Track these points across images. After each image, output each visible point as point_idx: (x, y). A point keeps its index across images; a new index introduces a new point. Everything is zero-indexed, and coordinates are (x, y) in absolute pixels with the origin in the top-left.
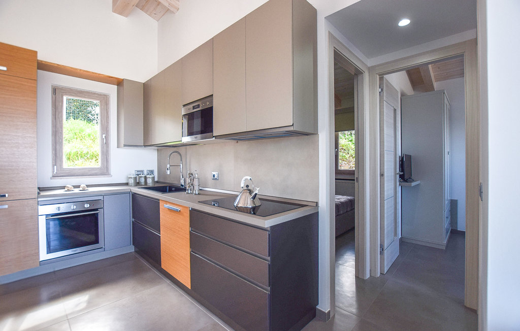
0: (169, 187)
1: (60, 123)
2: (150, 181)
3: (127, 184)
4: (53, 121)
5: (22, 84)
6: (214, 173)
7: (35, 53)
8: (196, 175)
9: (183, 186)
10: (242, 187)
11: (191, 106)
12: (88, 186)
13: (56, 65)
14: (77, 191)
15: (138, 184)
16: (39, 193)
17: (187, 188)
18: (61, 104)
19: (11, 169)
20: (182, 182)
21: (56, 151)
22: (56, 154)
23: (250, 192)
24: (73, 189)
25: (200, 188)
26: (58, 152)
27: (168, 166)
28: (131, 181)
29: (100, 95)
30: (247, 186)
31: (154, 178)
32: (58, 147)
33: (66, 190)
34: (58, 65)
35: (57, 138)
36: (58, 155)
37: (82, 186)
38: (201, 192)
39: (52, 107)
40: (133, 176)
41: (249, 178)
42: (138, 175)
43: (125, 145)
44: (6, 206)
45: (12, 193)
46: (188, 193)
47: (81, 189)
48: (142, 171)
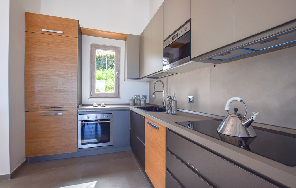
0: (155, 107)
1: (94, 66)
2: (142, 102)
3: (129, 104)
4: (90, 65)
5: (71, 41)
6: (189, 97)
7: (77, 22)
8: (174, 98)
9: (164, 107)
10: (228, 111)
11: (171, 38)
12: (106, 104)
13: (90, 30)
14: (99, 107)
15: (135, 104)
16: (78, 107)
17: (167, 109)
18: (94, 54)
19: (64, 92)
20: (164, 104)
21: (92, 83)
22: (92, 84)
23: (241, 117)
24: (98, 106)
25: (178, 109)
26: (93, 83)
27: (154, 91)
28: (131, 102)
29: (115, 47)
30: (236, 110)
31: (145, 101)
32: (93, 80)
33: (94, 106)
34: (91, 29)
35: (93, 75)
36: (93, 85)
37: (102, 104)
38: (177, 113)
39: (90, 56)
40: (132, 99)
41: (239, 99)
42: (136, 98)
43: (128, 78)
44: (62, 114)
45: (65, 106)
46: (167, 113)
47: (101, 106)
48: (139, 96)
